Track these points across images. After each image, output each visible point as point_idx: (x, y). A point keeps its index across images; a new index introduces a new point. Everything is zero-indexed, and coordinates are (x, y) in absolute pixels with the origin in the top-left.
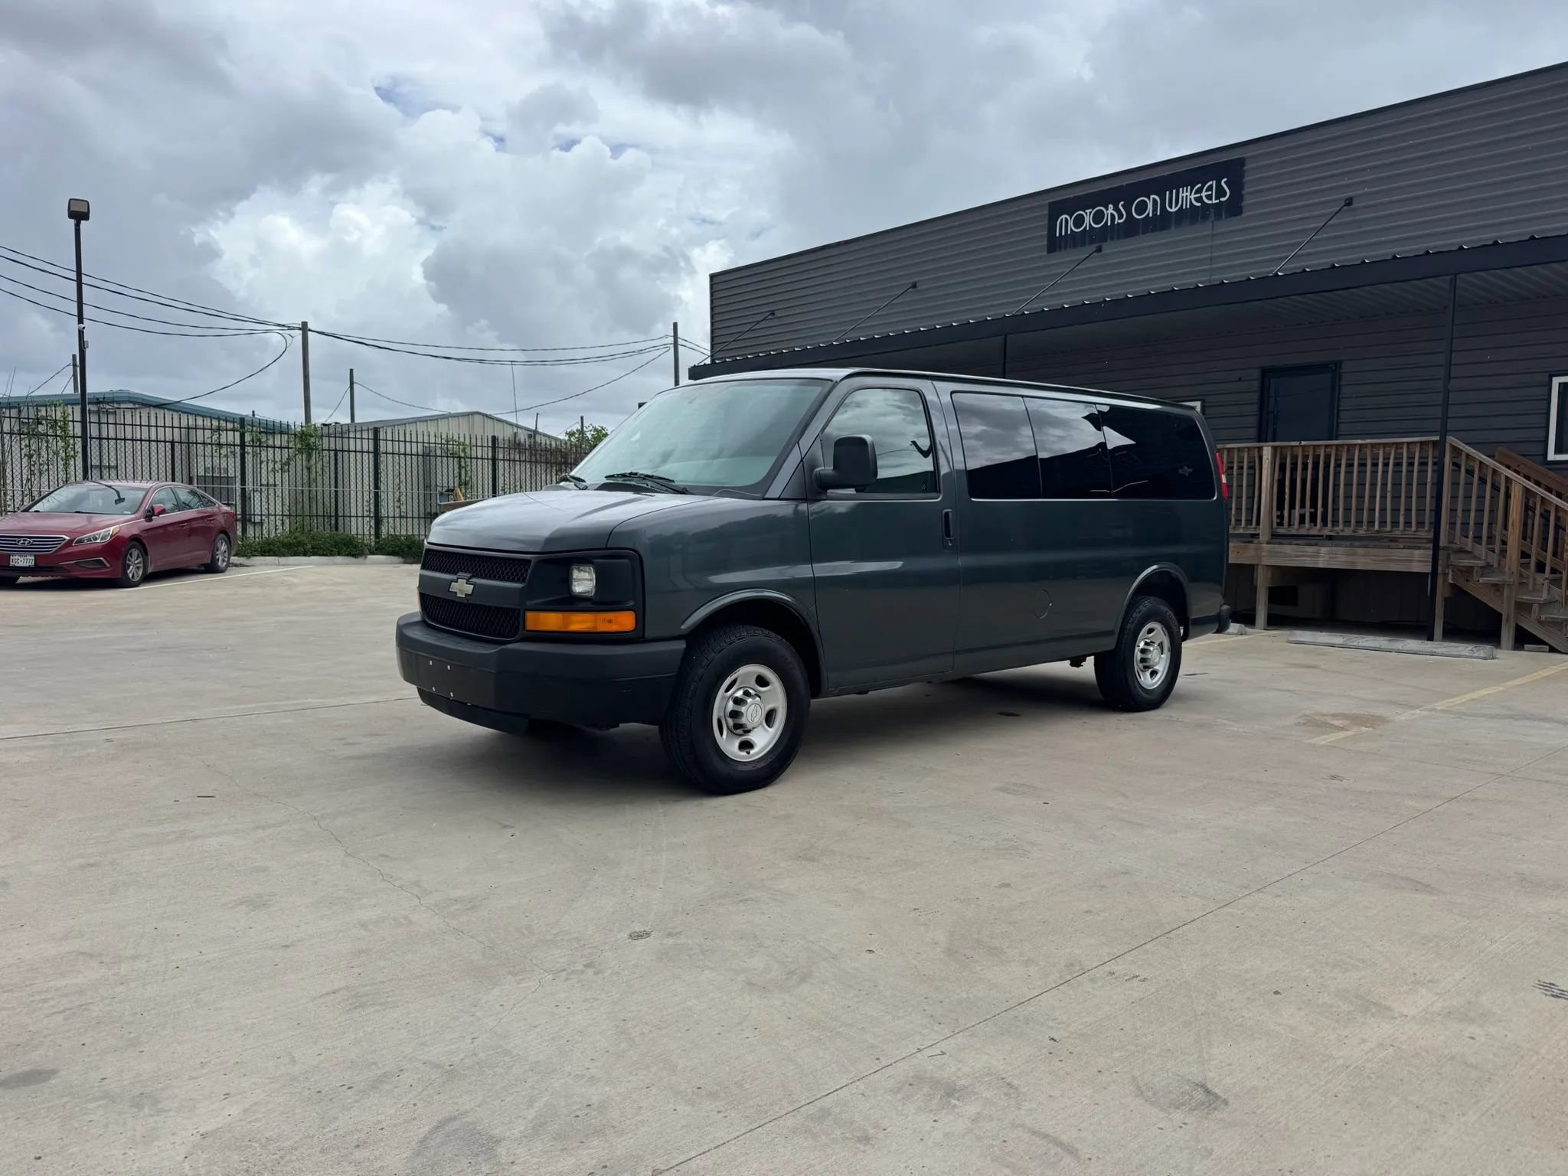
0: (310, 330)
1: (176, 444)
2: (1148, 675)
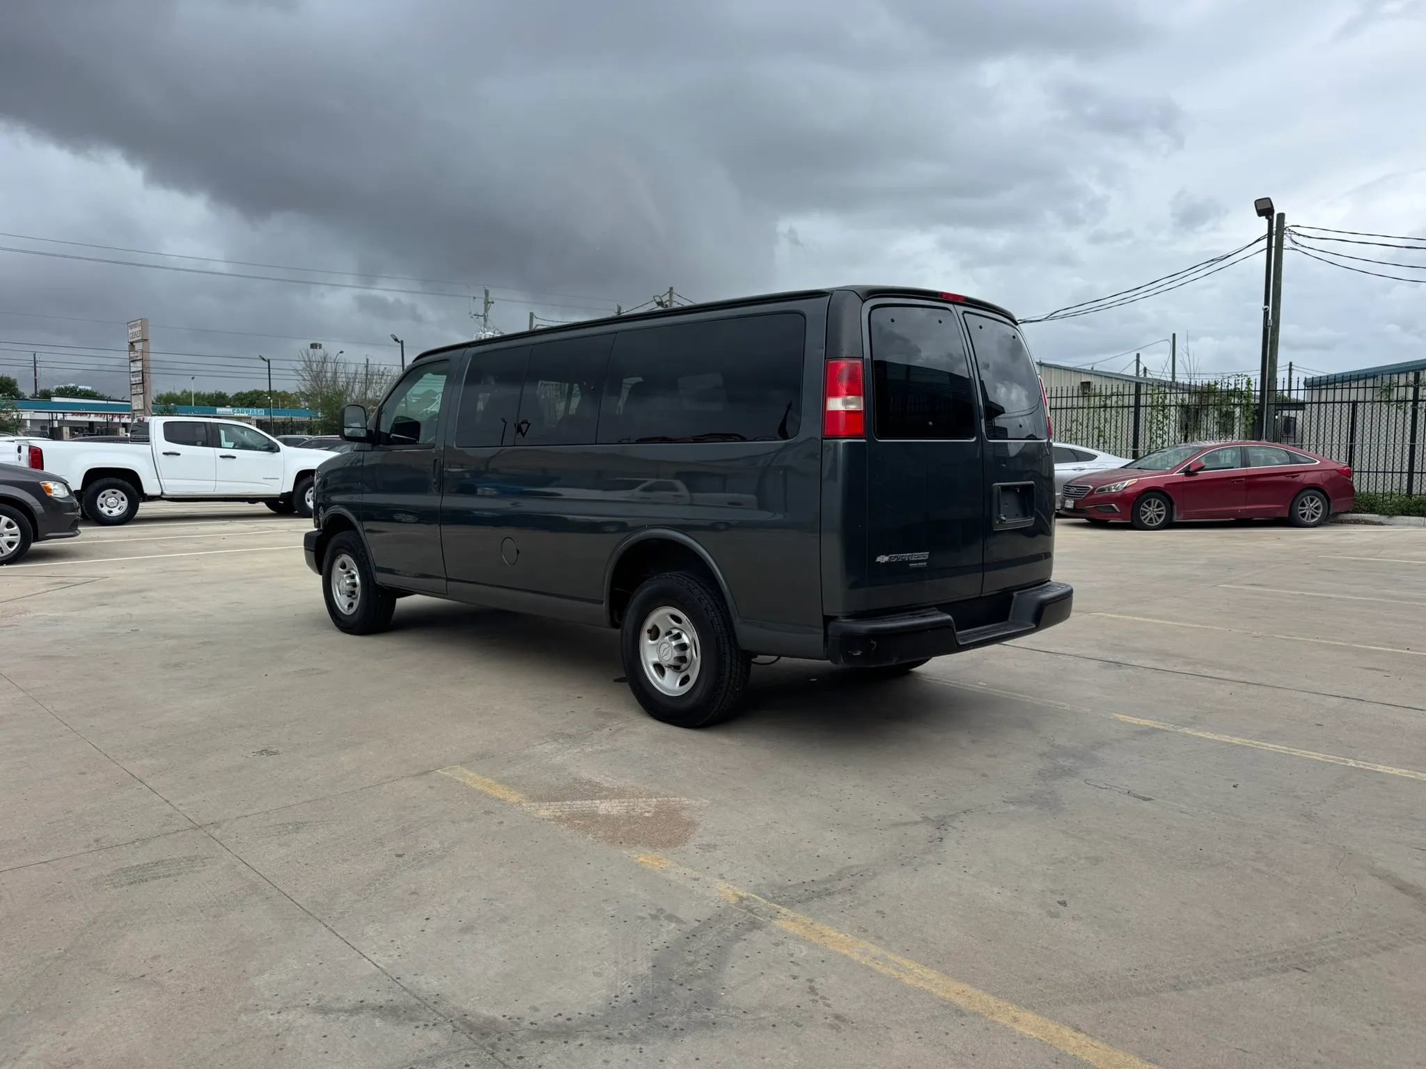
1: (1359, 404)
2: (677, 680)
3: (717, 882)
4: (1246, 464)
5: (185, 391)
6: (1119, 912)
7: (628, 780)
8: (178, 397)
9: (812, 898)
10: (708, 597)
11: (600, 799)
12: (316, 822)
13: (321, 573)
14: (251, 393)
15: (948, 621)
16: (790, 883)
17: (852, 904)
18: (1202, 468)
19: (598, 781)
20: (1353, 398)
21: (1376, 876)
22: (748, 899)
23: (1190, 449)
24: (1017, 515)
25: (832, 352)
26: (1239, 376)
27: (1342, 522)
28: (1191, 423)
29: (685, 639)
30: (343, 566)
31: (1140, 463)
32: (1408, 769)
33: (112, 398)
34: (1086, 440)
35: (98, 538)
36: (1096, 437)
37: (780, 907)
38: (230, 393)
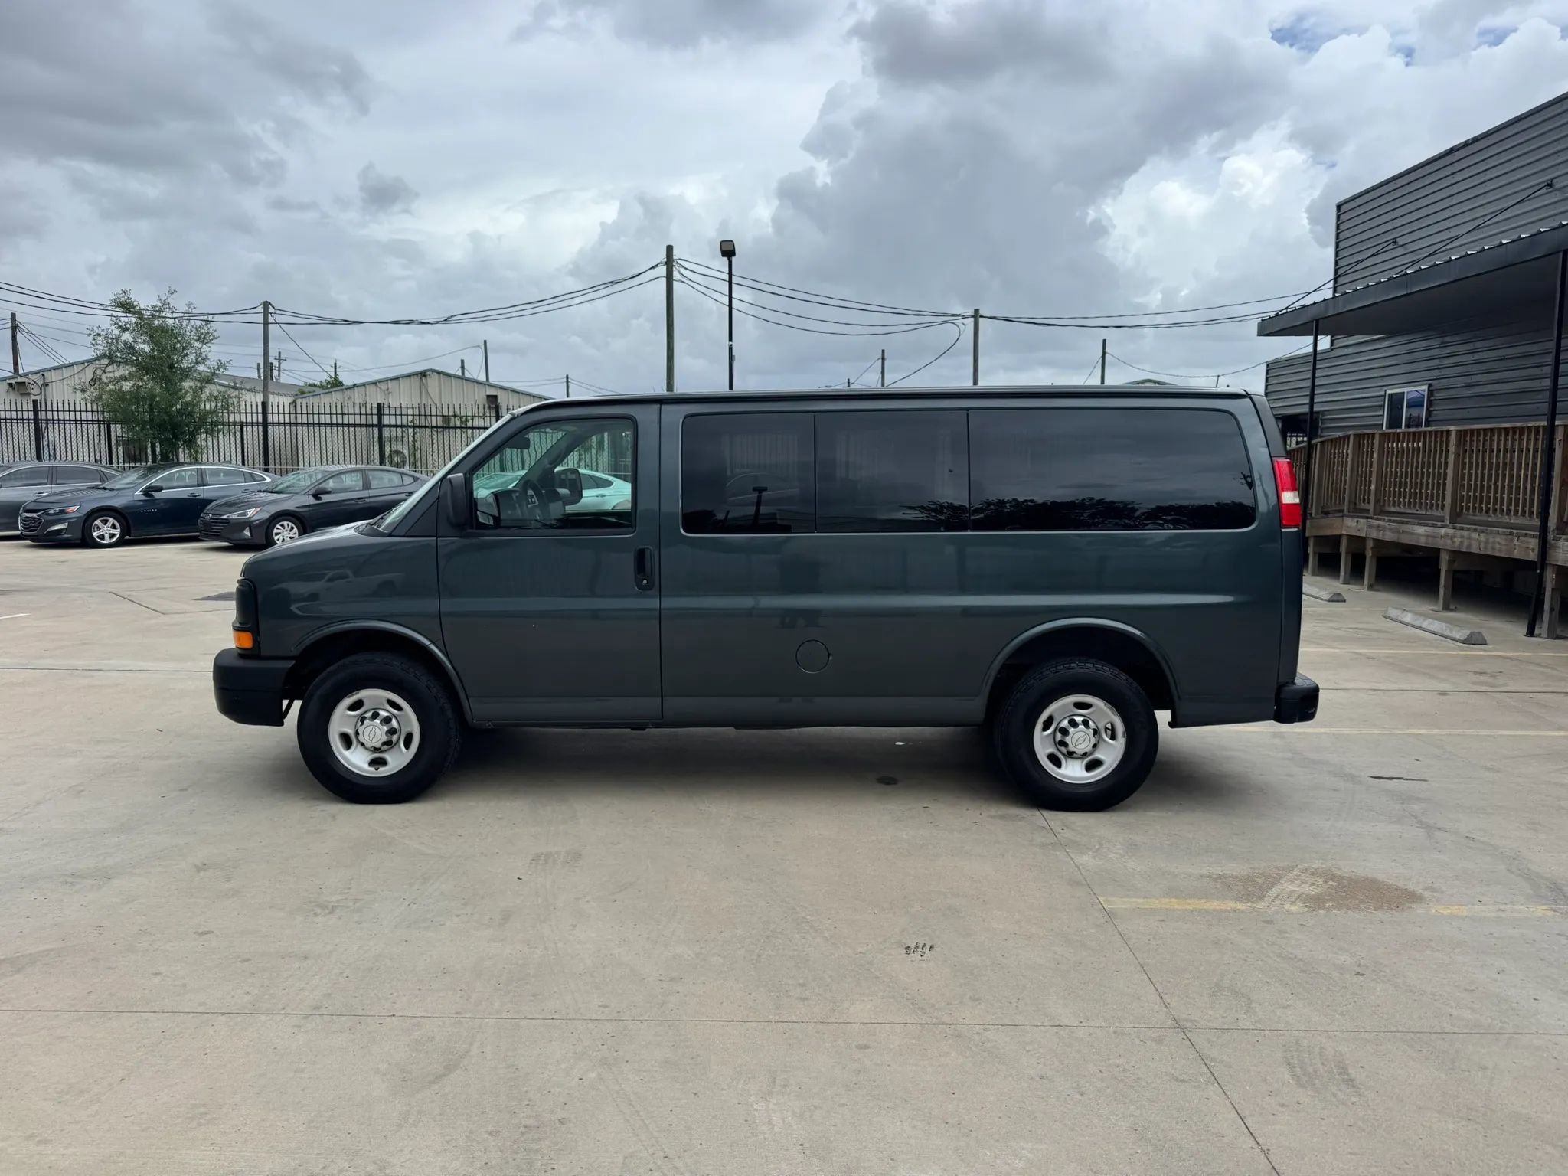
0: (982, 316)
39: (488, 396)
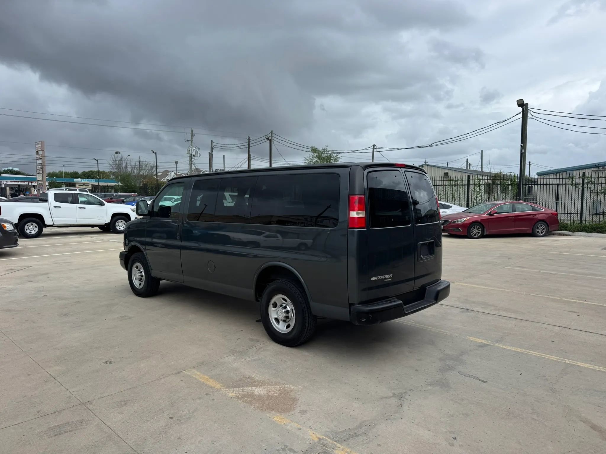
1: (560, 185)
2: (285, 325)
3: (309, 430)
4: (514, 211)
5: (60, 171)
6: (478, 443)
7: (266, 376)
8: (57, 174)
9: (350, 438)
10: (298, 291)
11: (255, 386)
12: (134, 400)
13: (127, 270)
14: (89, 172)
15: (401, 303)
16: (340, 430)
17: (367, 441)
18: (496, 213)
19: (253, 377)
20: (558, 182)
21: (582, 421)
22: (322, 439)
23: (491, 204)
24: (427, 254)
25: (351, 191)
26: (510, 173)
27: (554, 235)
28: (491, 192)
29: (288, 308)
30: (137, 267)
31: (470, 210)
32: (590, 364)
33: (28, 174)
34: (447, 199)
35: (26, 245)
36: (451, 197)
37: (337, 443)
38: (80, 171)
39: (445, 173)
